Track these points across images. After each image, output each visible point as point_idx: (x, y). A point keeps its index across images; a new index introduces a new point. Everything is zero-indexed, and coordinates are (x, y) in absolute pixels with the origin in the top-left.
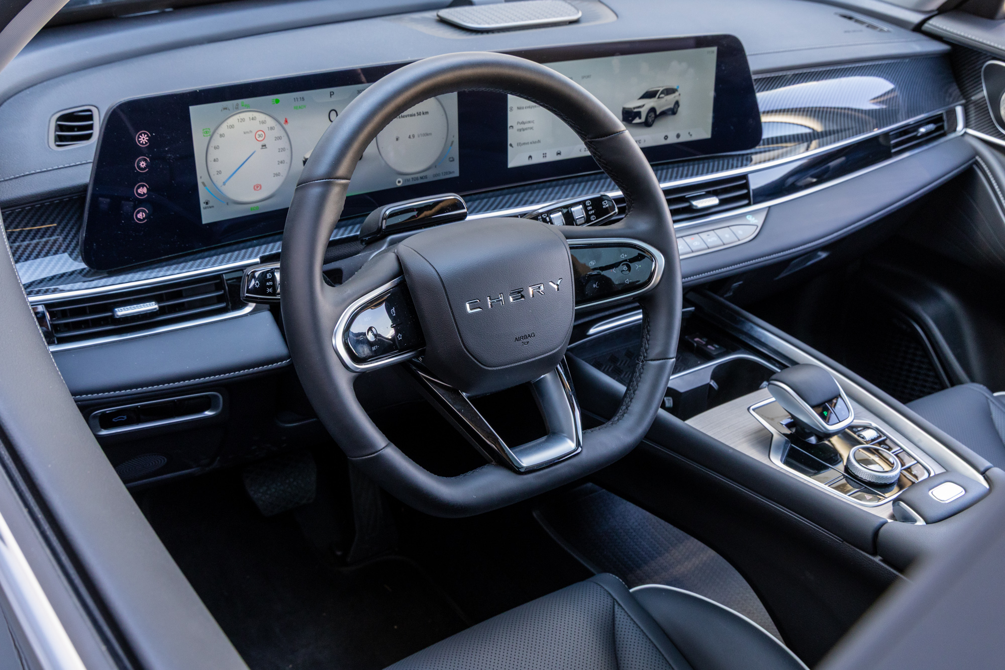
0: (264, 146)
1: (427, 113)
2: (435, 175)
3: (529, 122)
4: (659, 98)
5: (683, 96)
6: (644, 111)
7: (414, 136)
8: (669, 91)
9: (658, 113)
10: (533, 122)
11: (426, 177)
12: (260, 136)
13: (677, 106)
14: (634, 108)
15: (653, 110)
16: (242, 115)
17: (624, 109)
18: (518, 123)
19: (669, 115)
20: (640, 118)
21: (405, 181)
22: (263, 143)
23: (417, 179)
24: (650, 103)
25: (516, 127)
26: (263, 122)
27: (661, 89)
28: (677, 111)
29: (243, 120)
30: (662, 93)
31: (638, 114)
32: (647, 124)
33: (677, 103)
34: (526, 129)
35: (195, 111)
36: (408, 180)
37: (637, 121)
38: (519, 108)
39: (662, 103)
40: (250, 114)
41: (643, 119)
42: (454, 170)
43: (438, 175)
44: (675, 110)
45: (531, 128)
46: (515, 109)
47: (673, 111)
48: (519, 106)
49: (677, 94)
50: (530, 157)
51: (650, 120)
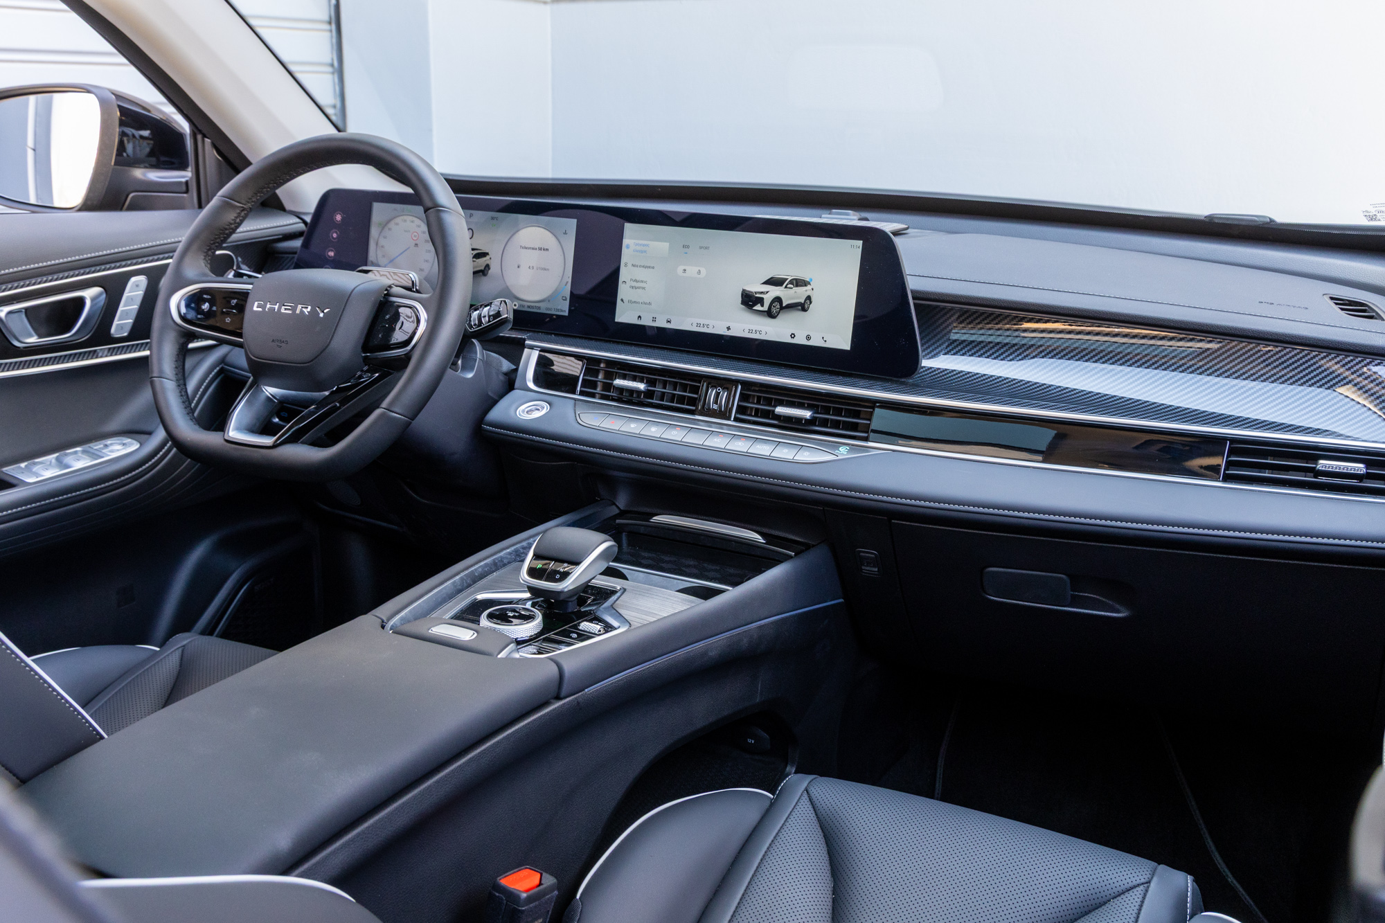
0: (416, 245)
1: (547, 250)
2: (547, 309)
3: (642, 282)
4: (786, 287)
5: (818, 290)
6: (768, 299)
7: (533, 268)
8: (799, 283)
9: (784, 305)
10: (646, 282)
11: (539, 308)
12: (415, 236)
13: (808, 301)
14: (756, 293)
15: (778, 299)
16: (405, 217)
17: (744, 290)
18: (631, 280)
19: (799, 310)
20: (762, 306)
21: (520, 306)
22: (417, 242)
23: (533, 307)
24: (775, 292)
25: (630, 283)
26: (419, 226)
27: (790, 278)
28: (808, 308)
29: (405, 221)
30: (791, 282)
31: (761, 301)
32: (770, 314)
33: (809, 298)
34: (639, 288)
35: (377, 207)
36: (523, 306)
37: (758, 307)
38: (633, 265)
39: (790, 295)
40: (411, 218)
41: (766, 308)
42: (563, 308)
43: (550, 309)
44: (806, 306)
45: (644, 288)
46: (629, 265)
47: (803, 307)
48: (634, 263)
49: (809, 287)
50: (640, 317)
51: (774, 310)
